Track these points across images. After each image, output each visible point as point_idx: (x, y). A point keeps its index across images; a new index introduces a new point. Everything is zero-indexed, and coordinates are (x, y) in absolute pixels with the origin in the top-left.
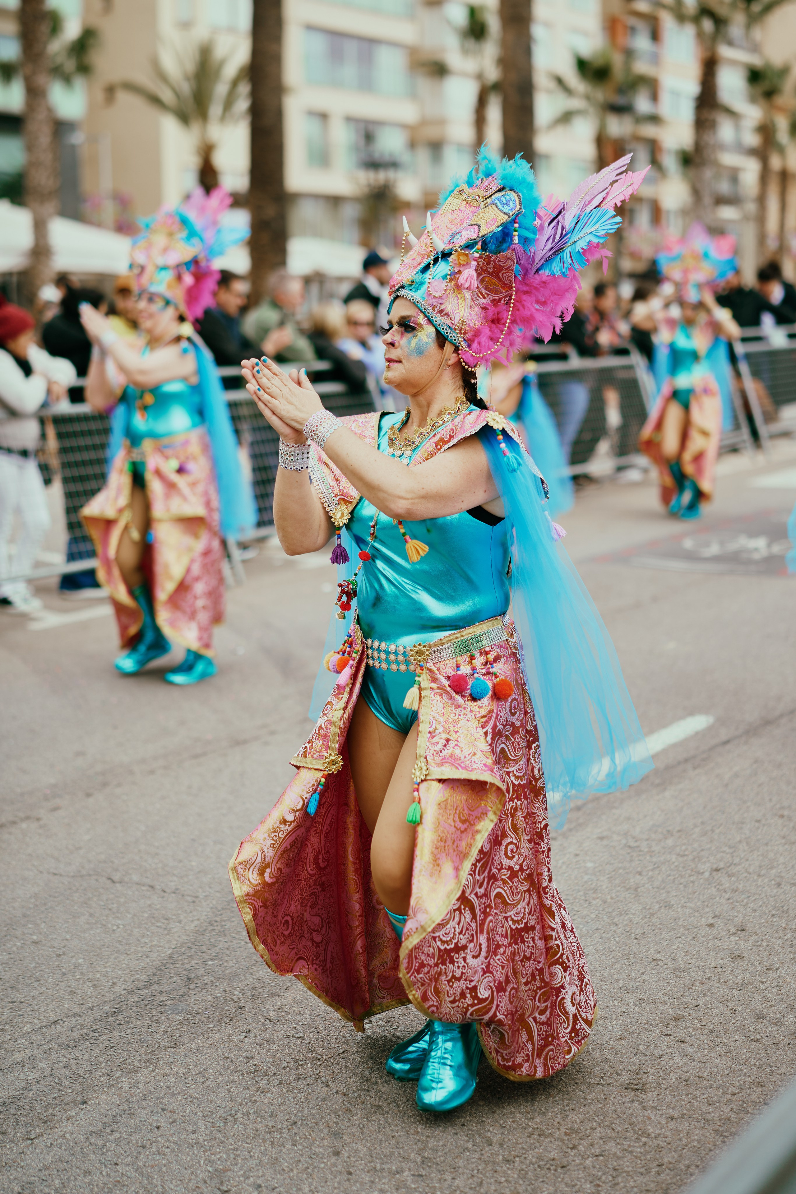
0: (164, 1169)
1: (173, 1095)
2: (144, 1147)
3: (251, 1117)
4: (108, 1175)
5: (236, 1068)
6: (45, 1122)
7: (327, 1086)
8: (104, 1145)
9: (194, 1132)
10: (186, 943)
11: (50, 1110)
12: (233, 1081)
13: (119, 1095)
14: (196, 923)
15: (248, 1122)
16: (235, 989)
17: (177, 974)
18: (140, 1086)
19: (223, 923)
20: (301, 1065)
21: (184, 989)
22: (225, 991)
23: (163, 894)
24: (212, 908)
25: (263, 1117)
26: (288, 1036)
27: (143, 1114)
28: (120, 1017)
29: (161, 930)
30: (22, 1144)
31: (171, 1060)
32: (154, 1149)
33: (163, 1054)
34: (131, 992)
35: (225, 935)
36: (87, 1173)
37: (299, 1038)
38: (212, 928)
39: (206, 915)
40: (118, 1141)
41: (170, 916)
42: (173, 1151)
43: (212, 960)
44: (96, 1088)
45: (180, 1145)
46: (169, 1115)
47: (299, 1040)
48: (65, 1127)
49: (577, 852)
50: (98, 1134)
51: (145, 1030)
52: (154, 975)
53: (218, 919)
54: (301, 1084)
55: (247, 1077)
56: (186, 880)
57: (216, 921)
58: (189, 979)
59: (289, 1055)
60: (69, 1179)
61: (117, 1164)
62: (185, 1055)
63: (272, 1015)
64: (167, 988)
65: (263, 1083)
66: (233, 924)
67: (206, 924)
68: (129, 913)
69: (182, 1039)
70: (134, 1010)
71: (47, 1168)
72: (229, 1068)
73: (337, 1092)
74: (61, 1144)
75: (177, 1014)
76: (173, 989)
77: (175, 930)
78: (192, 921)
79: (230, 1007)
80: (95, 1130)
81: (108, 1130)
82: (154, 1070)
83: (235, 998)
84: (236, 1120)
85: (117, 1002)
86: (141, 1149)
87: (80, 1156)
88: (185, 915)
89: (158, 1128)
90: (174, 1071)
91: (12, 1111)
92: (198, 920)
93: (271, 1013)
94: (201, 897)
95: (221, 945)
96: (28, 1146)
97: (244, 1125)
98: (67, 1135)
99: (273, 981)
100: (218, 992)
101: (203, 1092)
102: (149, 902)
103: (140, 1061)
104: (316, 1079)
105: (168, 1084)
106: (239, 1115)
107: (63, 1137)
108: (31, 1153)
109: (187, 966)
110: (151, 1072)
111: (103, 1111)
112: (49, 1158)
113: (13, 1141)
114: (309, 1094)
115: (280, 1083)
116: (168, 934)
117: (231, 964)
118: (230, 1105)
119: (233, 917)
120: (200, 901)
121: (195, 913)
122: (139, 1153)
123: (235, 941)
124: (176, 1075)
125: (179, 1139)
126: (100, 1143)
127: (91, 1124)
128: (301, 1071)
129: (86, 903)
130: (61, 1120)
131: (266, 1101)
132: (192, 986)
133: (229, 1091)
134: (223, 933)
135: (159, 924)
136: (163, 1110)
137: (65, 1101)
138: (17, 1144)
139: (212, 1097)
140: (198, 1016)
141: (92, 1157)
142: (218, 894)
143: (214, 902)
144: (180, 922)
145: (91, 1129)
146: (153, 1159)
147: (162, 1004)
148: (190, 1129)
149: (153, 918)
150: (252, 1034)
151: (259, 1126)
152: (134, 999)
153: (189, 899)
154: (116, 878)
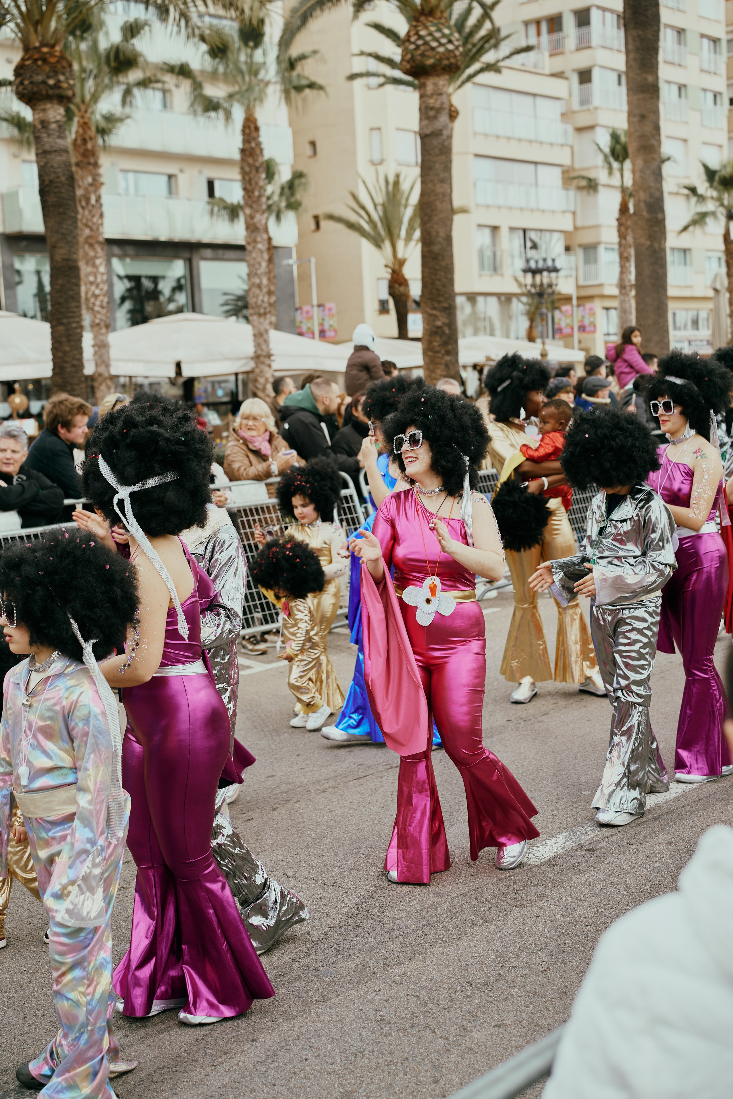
0: (308, 1089)
1: (319, 1036)
2: (295, 1073)
3: (375, 1054)
4: (268, 1093)
5: (367, 1017)
6: (225, 1054)
7: (434, 1032)
8: (266, 1071)
9: (332, 1064)
10: (338, 924)
11: (230, 1045)
12: (364, 1027)
13: (280, 1036)
14: (347, 908)
15: (372, 1057)
16: (372, 959)
17: (329, 947)
18: (296, 1029)
19: (367, 909)
20: (416, 1017)
21: (333, 959)
22: (364, 960)
23: (324, 886)
24: (360, 897)
25: (383, 1054)
26: (408, 995)
27: (296, 1049)
28: (284, 979)
29: (320, 914)
30: (208, 1069)
31: (320, 1010)
32: (302, 1075)
33: (314, 1007)
34: (294, 960)
36: (253, 1090)
37: (416, 996)
38: (359, 912)
39: (355, 903)
40: (276, 1068)
41: (328, 902)
42: (315, 1077)
43: (356, 937)
44: (264, 1030)
45: (321, 1073)
46: (314, 1050)
47: (415, 998)
48: (239, 1058)
50: (263, 1063)
51: (302, 988)
52: (312, 947)
53: (364, 906)
54: (414, 1031)
55: (374, 1024)
56: (342, 875)
57: (362, 908)
58: (338, 951)
59: (407, 1009)
60: (240, 1094)
61: (274, 1085)
62: (330, 1008)
63: (397, 978)
64: (320, 957)
65: (386, 1029)
66: (375, 910)
67: (354, 910)
69: (329, 996)
70: (295, 973)
71: (224, 1086)
72: (362, 1017)
73: (441, 1037)
74: (236, 1070)
75: (327, 977)
76: (326, 958)
77: (331, 914)
78: (344, 907)
79: (367, 973)
80: (260, 1060)
81: (270, 1061)
82: (307, 1018)
83: (371, 966)
84: (363, 1055)
85: (283, 967)
86: (293, 1076)
87: (249, 1079)
88: (339, 902)
89: (306, 1060)
90: (321, 1019)
91: (202, 1045)
92: (349, 906)
93: (397, 977)
94: (352, 888)
95: (364, 926)
96: (212, 1070)
97: (369, 1059)
98: (241, 1064)
99: (401, 953)
100: (359, 961)
101: (341, 1035)
102: (313, 892)
103: (297, 1011)
104: (426, 1027)
105: (316, 1028)
106: (366, 1052)
107: (238, 1065)
108: (214, 1075)
109: (337, 941)
110: (304, 1019)
111: (268, 1047)
112: (227, 1080)
113: (202, 1067)
114: (420, 1038)
115: (399, 1029)
116: (325, 916)
117: (370, 940)
118: (360, 1044)
119: (375, 904)
120: (351, 892)
121: (347, 901)
122: (291, 1078)
123: (375, 922)
124: (322, 1022)
125: (321, 1068)
126: (264, 1070)
127: (258, 1056)
128: (415, 1021)
130: (237, 1053)
131: (387, 1042)
132: (339, 956)
133: (360, 1034)
134: (366, 917)
135: (319, 909)
136: (310, 1047)
137: (241, 1039)
138: (204, 1069)
139: (348, 1039)
140: (342, 979)
141: (257, 1079)
142: (365, 887)
143: (362, 893)
144: (335, 908)
145: (258, 1059)
146: (301, 1082)
147: (316, 969)
148: (330, 1061)
150: (381, 993)
151: (381, 1061)
152: (296, 965)
153: (343, 890)
154: (290, 874)
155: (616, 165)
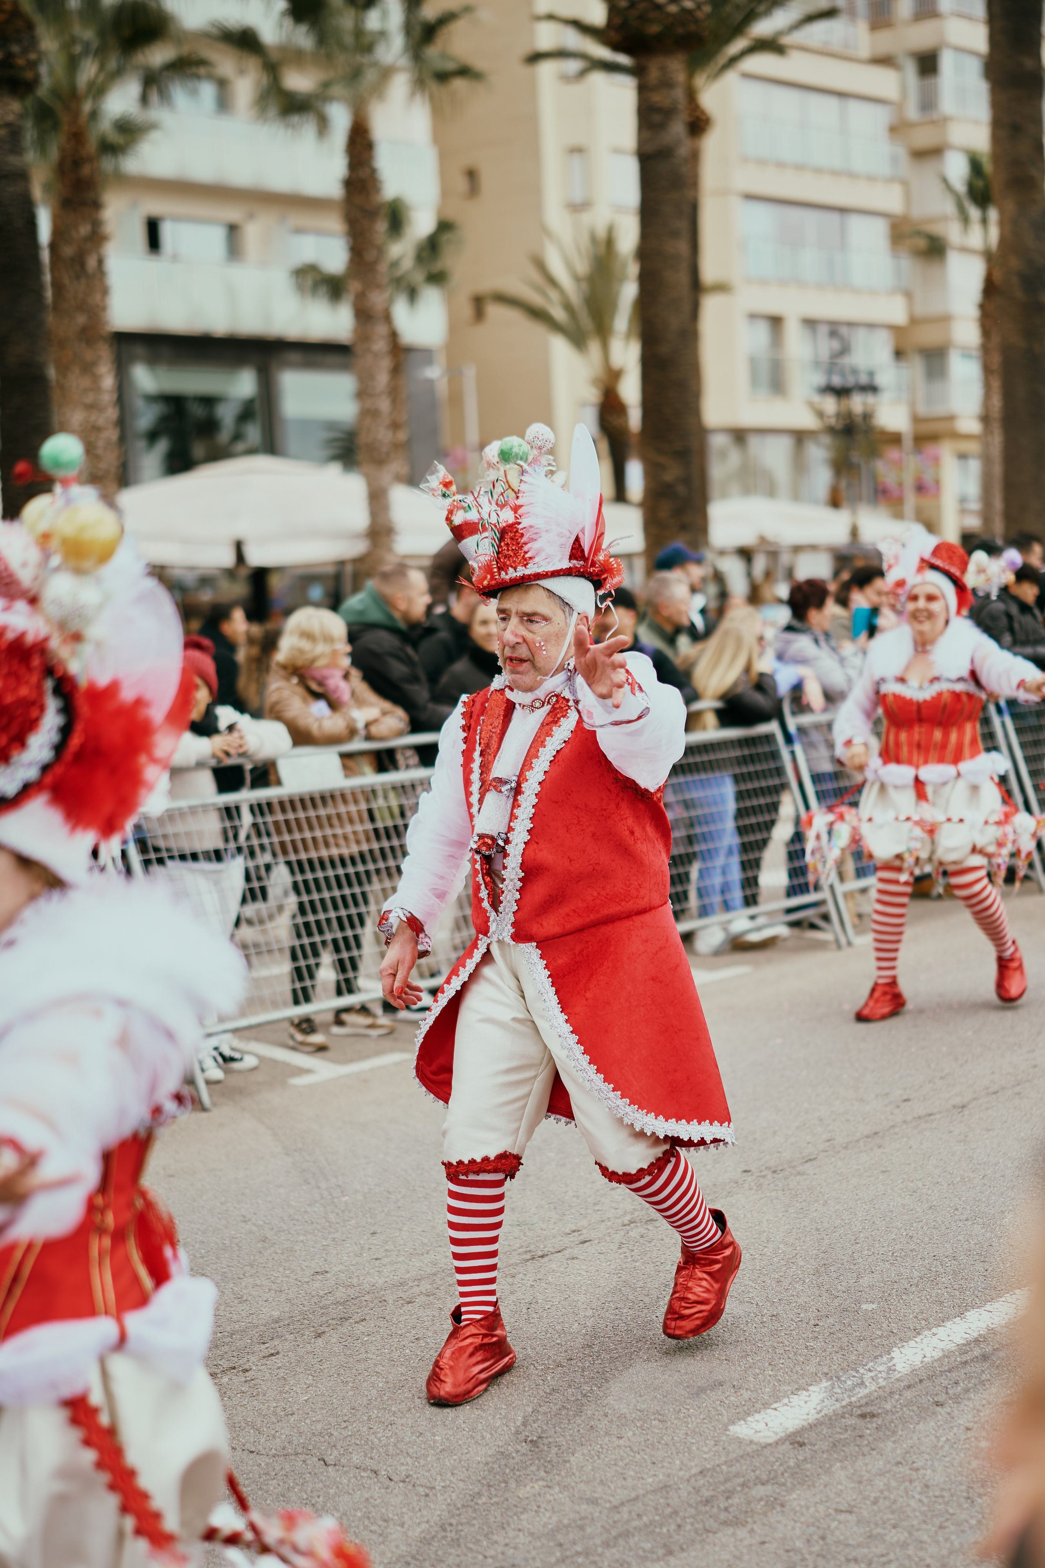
10: (403, 1556)
14: (424, 1526)
19: (460, 1528)
23: (387, 1482)
24: (449, 1505)
29: (374, 1537)
35: (459, 1546)
38: (443, 1534)
39: (439, 1516)
41: (391, 1516)
49: (970, 1425)
53: (454, 1521)
56: (422, 1462)
57: (451, 1525)
66: (472, 1529)
67: (436, 1529)
68: (338, 1511)
77: (394, 1536)
78: (419, 1524)
88: (411, 1514)
92: (428, 1522)
94: (437, 1488)
102: (366, 1495)
116: (383, 1543)
119: (474, 1518)
120: (435, 1495)
121: (425, 1512)
123: (470, 1555)
129: (283, 1496)
134: (456, 1543)
135: (373, 1528)
142: (461, 1485)
143: (454, 1496)
144: (402, 1525)
149: (369, 1518)
153: (421, 1490)
154: (330, 1459)
155: (974, 213)
